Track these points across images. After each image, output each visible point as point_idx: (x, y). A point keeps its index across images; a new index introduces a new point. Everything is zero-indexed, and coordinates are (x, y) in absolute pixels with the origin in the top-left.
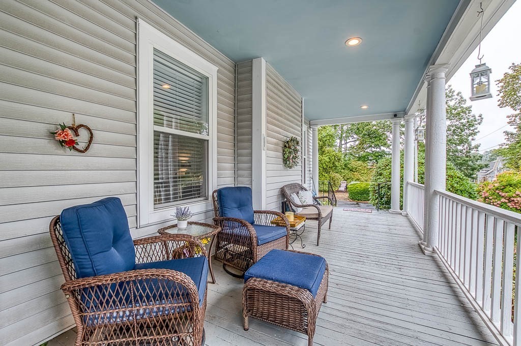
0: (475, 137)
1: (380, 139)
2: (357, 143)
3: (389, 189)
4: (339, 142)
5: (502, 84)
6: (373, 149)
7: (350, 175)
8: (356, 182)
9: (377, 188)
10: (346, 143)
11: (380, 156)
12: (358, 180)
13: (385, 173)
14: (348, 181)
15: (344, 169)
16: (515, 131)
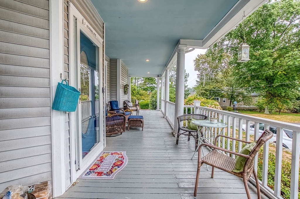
0: (187, 82)
1: (153, 81)
2: (143, 82)
3: (156, 102)
4: (134, 81)
5: (195, 62)
6: (150, 85)
7: (140, 97)
8: (142, 101)
9: (152, 102)
10: (138, 82)
11: (152, 89)
12: (143, 99)
13: (155, 96)
14: (139, 100)
15: (137, 94)
16: (199, 80)
